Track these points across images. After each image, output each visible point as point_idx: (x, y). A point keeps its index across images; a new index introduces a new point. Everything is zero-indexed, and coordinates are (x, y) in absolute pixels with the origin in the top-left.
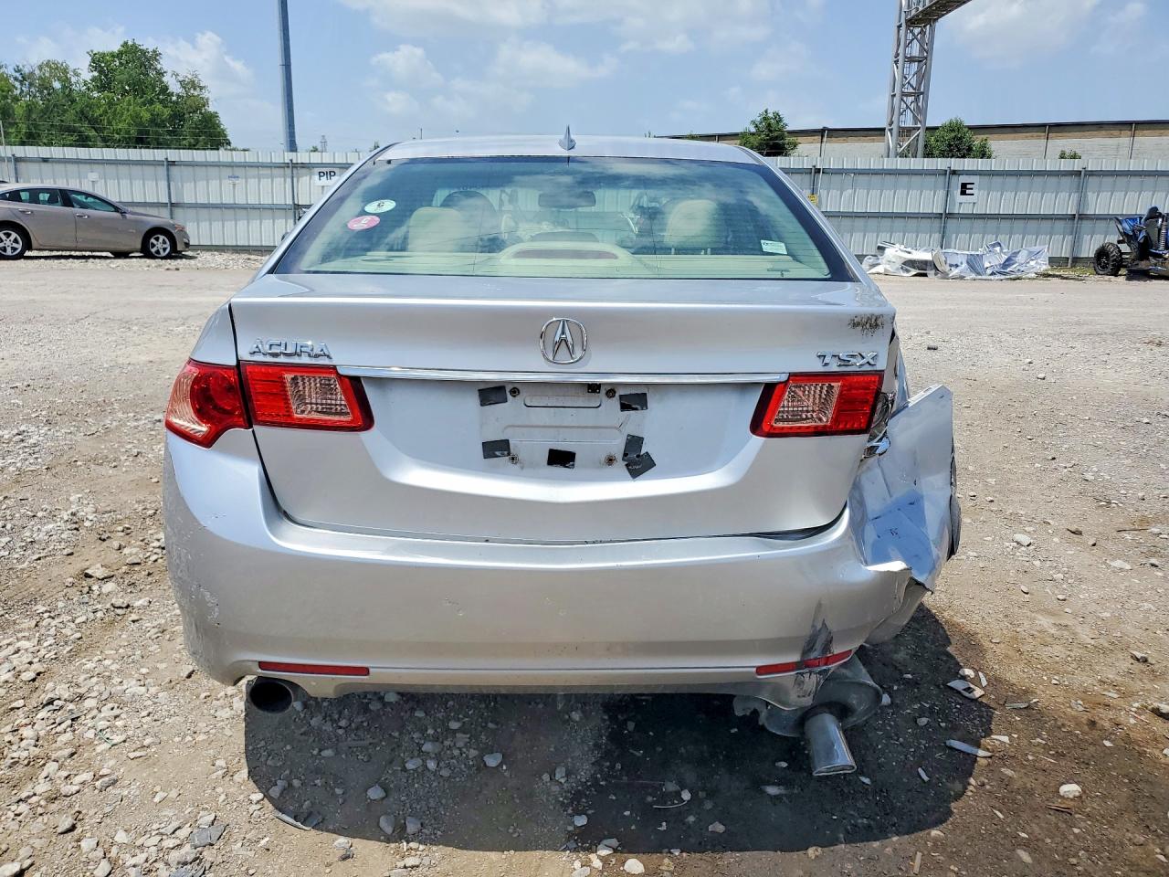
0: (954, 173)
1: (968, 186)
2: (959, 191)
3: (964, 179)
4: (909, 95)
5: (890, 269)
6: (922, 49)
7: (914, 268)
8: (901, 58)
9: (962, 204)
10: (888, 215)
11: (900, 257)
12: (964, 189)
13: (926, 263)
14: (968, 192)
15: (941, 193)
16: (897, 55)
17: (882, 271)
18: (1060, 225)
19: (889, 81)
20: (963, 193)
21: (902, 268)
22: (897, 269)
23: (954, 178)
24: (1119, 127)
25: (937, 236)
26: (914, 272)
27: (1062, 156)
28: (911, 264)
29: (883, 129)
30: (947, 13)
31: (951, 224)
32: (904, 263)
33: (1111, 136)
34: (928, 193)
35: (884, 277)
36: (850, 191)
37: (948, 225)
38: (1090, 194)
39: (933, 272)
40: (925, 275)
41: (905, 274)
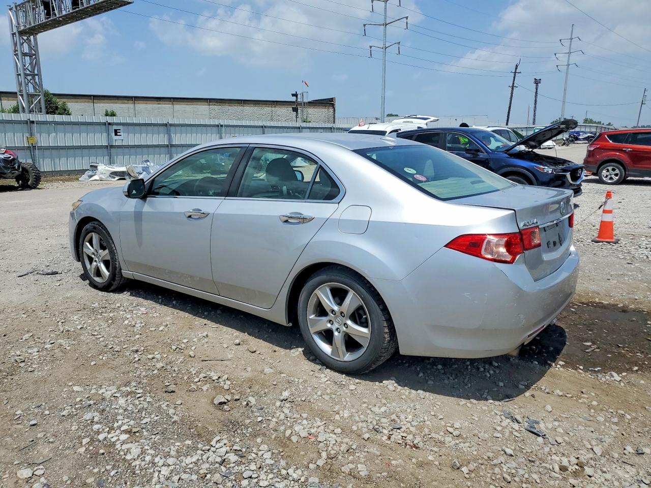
0: (110, 124)
1: (118, 131)
2: (114, 134)
3: (115, 127)
4: (28, 75)
5: (103, 177)
6: (30, 48)
7: (117, 176)
8: (19, 53)
9: (117, 141)
10: (79, 147)
11: (109, 170)
12: (116, 132)
13: (123, 173)
14: (118, 134)
15: (105, 135)
16: (16, 51)
17: (98, 178)
18: (163, 149)
19: (13, 66)
20: (116, 135)
21: (110, 176)
22: (108, 177)
23: (110, 126)
24: (127, 99)
25: (107, 158)
26: (117, 178)
27: (107, 115)
28: (114, 174)
29: (16, 93)
30: (45, 31)
31: (113, 151)
32: (111, 174)
33: (124, 103)
34: (98, 135)
35: (99, 182)
36: (54, 134)
37: (111, 152)
38: (172, 135)
39: (128, 177)
40: (124, 179)
41: (113, 180)
